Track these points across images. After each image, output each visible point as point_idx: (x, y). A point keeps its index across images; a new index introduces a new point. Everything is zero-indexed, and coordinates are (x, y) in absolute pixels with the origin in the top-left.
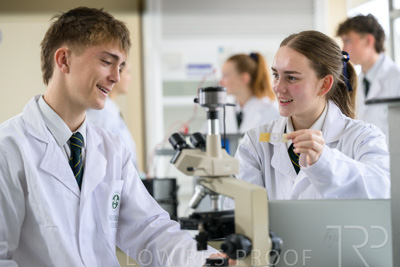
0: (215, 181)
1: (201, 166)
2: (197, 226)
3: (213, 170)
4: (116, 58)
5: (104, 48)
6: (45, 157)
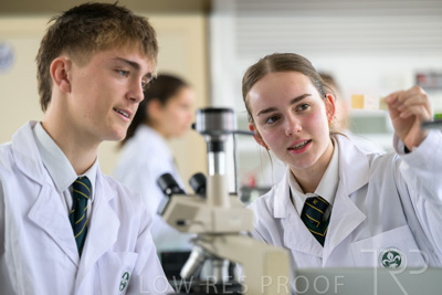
0: (218, 240)
1: (197, 219)
3: (213, 223)
4: (136, 66)
5: (115, 53)
6: (37, 204)
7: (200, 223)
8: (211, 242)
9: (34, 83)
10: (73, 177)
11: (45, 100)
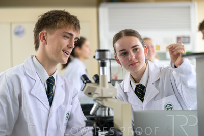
0: (104, 100)
1: (96, 92)
2: (93, 124)
3: (102, 94)
4: (72, 35)
5: (64, 30)
6: (34, 88)
7: (97, 94)
8: (101, 101)
9: (33, 41)
10: (48, 77)
11: (37, 47)
